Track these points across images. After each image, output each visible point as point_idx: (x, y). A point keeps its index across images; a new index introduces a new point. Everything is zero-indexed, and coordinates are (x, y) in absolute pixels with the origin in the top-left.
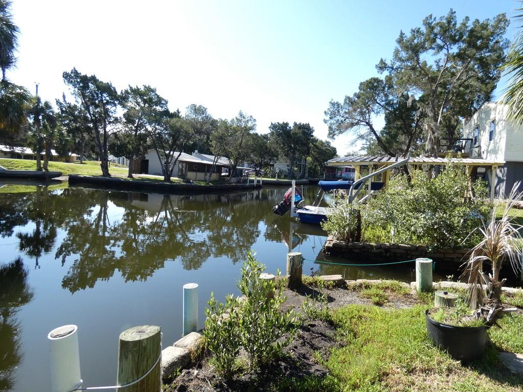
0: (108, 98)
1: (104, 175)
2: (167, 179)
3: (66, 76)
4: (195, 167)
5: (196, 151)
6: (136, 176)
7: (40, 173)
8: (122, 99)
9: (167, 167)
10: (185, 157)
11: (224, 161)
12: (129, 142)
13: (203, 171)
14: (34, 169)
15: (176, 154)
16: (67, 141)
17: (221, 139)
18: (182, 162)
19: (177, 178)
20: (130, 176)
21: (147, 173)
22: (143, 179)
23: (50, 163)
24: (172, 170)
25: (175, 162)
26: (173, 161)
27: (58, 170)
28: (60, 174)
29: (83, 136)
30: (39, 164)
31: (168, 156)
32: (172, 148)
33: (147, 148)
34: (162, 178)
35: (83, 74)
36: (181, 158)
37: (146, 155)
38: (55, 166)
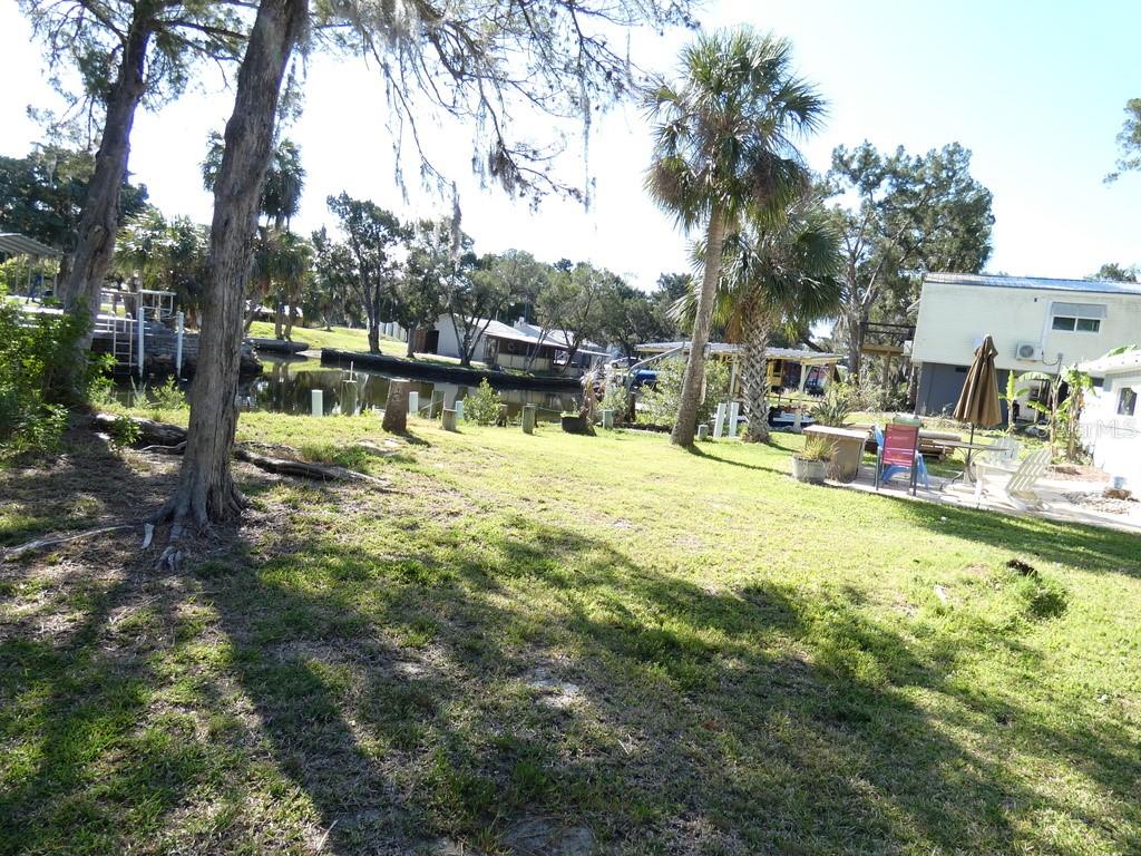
0: (385, 233)
1: (371, 352)
2: (466, 363)
3: (331, 201)
4: (511, 347)
5: (522, 319)
6: (419, 356)
7: (280, 343)
8: (408, 235)
9: (465, 344)
10: (498, 329)
11: (558, 338)
12: (411, 303)
13: (523, 354)
14: (272, 336)
15: (483, 323)
16: (320, 295)
17: (552, 303)
18: (490, 337)
19: (482, 364)
20: (410, 355)
21: (435, 352)
22: (428, 361)
23: (294, 328)
24: (473, 350)
25: (479, 337)
26: (476, 335)
27: (304, 341)
28: (305, 347)
29: (345, 291)
30: (278, 330)
31: (468, 326)
32: (478, 314)
33: (438, 311)
34: (458, 361)
35: (355, 199)
36: (489, 331)
37: (436, 323)
38: (299, 334)
